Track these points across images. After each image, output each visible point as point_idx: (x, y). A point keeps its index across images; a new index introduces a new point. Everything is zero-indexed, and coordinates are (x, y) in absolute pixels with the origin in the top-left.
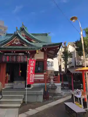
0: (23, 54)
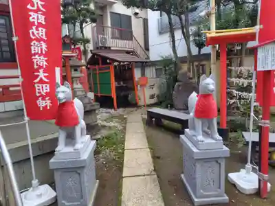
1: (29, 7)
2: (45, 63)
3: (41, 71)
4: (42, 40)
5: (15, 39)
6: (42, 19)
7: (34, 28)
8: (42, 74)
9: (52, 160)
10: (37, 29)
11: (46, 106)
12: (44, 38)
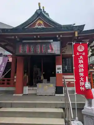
0: (52, 41)
1: (79, 59)
2: (83, 75)
3: (82, 78)
4: (82, 68)
5: (74, 68)
6: (82, 62)
7: (80, 64)
8: (82, 79)
9: (83, 110)
10: (81, 65)
11: (83, 90)
12: (83, 67)
